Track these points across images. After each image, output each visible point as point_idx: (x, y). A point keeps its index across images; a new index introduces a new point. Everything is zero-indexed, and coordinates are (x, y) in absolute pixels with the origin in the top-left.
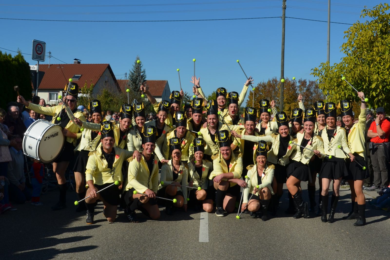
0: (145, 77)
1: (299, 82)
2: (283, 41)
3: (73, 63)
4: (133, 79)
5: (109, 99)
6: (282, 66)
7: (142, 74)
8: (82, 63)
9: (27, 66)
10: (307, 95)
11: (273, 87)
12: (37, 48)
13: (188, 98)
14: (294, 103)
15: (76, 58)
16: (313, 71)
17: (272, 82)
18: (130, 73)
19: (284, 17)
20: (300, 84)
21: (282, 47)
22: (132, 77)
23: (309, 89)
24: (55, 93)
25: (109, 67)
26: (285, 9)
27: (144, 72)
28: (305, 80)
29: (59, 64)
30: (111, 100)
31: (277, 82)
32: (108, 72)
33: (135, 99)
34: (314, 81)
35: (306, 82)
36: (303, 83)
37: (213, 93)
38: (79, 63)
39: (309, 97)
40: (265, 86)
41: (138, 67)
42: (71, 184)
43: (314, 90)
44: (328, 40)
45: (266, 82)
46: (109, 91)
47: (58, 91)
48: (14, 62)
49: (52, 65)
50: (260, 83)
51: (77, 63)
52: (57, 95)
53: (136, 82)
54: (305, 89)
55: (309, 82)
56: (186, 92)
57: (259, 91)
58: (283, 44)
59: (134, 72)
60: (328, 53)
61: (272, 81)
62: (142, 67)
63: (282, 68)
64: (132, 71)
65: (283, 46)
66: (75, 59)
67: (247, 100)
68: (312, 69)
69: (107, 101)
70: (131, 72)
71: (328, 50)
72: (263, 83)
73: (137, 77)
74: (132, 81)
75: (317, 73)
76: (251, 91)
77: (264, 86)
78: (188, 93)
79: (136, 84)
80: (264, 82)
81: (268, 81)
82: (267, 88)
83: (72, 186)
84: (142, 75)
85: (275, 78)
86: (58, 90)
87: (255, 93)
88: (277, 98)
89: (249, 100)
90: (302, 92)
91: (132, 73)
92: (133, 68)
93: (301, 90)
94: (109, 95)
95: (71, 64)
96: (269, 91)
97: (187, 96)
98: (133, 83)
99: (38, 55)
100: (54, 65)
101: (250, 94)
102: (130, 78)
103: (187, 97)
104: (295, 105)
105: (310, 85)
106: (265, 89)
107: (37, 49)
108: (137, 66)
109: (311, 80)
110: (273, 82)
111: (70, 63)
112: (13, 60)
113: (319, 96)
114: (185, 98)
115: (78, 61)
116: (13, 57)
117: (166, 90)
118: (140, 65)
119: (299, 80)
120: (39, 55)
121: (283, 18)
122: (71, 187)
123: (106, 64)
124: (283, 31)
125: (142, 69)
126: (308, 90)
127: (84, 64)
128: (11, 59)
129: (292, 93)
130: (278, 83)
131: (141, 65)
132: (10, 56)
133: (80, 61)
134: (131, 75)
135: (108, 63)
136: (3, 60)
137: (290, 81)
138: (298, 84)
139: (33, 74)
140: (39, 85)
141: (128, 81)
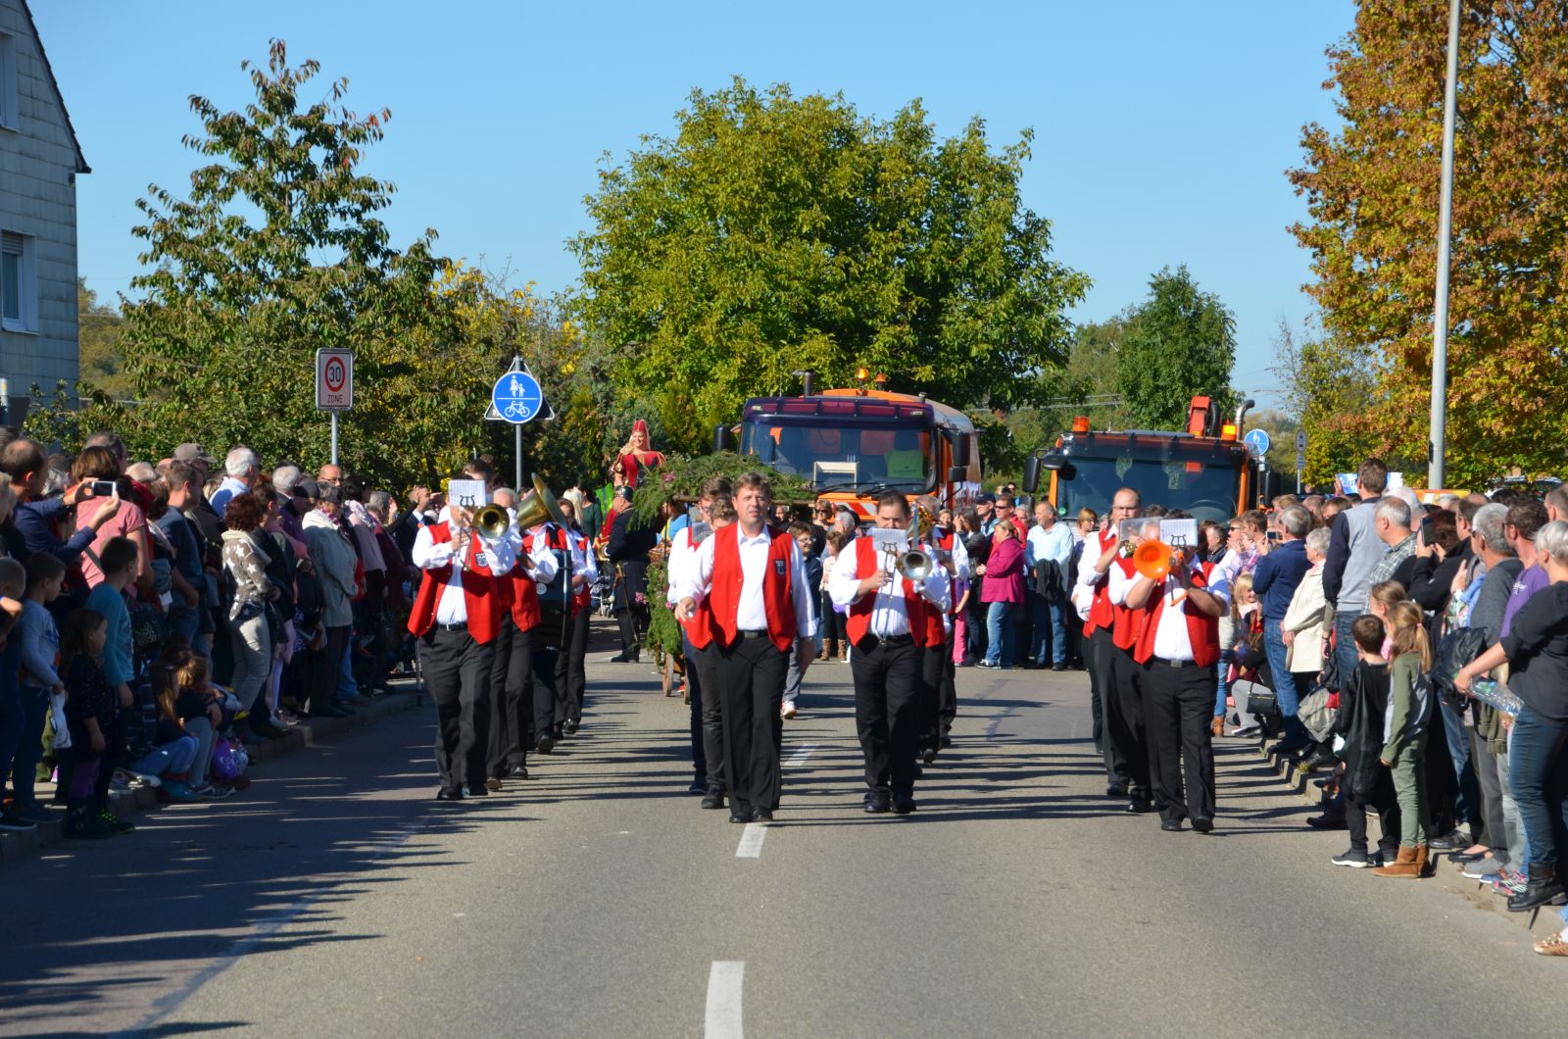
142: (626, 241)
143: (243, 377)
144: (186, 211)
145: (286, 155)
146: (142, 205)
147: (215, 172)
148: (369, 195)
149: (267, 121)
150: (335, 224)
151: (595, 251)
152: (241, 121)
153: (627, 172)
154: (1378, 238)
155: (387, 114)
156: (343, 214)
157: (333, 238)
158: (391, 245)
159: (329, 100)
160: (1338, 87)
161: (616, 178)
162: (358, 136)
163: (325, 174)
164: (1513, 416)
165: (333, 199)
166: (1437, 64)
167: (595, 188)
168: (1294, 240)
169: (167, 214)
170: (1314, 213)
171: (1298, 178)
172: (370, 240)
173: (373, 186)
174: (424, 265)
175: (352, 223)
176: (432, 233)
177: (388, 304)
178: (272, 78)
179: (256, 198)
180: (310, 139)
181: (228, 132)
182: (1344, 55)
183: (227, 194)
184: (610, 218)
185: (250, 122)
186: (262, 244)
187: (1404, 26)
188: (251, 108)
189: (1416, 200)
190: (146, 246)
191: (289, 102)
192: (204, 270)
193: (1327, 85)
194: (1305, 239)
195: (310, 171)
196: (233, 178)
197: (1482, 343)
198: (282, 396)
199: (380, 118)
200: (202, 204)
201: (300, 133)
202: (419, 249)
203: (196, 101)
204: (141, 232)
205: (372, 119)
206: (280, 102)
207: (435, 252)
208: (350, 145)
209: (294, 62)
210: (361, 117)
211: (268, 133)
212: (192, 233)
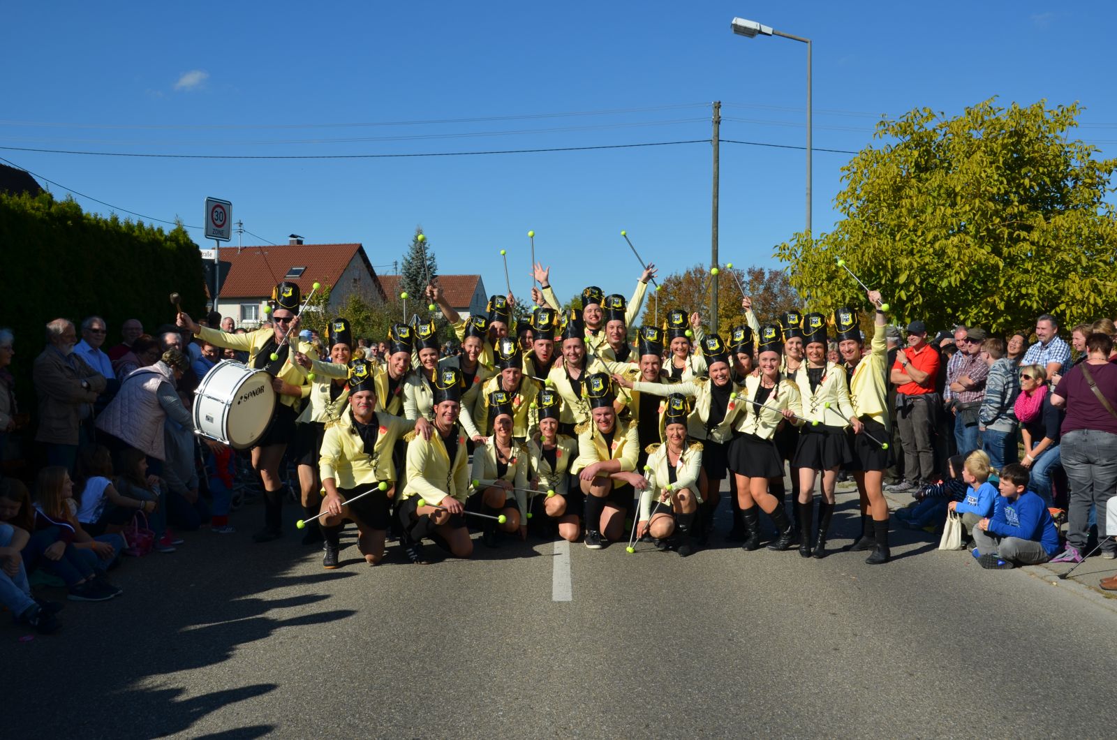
0: (435, 270)
1: (749, 272)
2: (716, 189)
3: (287, 243)
4: (410, 274)
5: (364, 314)
6: (713, 241)
7: (428, 263)
8: (304, 243)
9: (194, 250)
10: (765, 299)
11: (695, 285)
12: (215, 214)
13: (523, 311)
15: (294, 234)
16: (777, 251)
17: (693, 275)
18: (404, 261)
19: (717, 141)
20: (750, 278)
21: (713, 203)
22: (409, 269)
23: (769, 288)
24: (251, 307)
25: (361, 250)
26: (719, 123)
27: (433, 258)
28: (761, 269)
29: (260, 247)
30: (367, 318)
31: (705, 274)
32: (359, 261)
33: (415, 315)
34: (779, 270)
35: (763, 274)
36: (758, 276)
37: (573, 298)
38: (300, 242)
39: (771, 304)
40: (680, 283)
41: (420, 248)
42: (291, 488)
43: (780, 290)
44: (809, 186)
45: (682, 275)
46: (362, 299)
47: (259, 301)
48: (168, 243)
49: (245, 247)
50: (669, 277)
51: (296, 243)
52: (257, 308)
53: (416, 280)
54: (762, 287)
55: (770, 272)
56: (518, 298)
57: (668, 293)
58: (716, 196)
59: (413, 258)
60: (809, 213)
61: (694, 272)
62: (427, 248)
63: (713, 246)
64: (409, 258)
65: (716, 200)
66: (292, 236)
67: (644, 313)
68: (776, 246)
69: (358, 319)
70: (406, 260)
71: (809, 207)
72: (676, 277)
73: (419, 268)
74: (408, 277)
75: (787, 254)
76: (650, 295)
77: (678, 283)
78: (522, 300)
79: (417, 285)
80: (678, 275)
81: (685, 272)
82: (684, 286)
83: (294, 494)
84: (429, 265)
85: (699, 266)
86: (258, 299)
87: (660, 298)
88: (705, 307)
89: (647, 311)
91: (409, 262)
92: (410, 251)
93: (753, 289)
94: (363, 306)
95: (285, 246)
96: (689, 294)
97: (521, 305)
98: (411, 281)
99: (216, 228)
100: (250, 247)
101: (650, 300)
102: (404, 271)
105: (771, 280)
106: (679, 289)
107: (215, 216)
108: (418, 247)
109: (773, 270)
110: (695, 274)
111: (282, 244)
112: (167, 239)
113: (791, 300)
114: (517, 310)
115: (299, 238)
116: (166, 233)
117: (478, 295)
118: (425, 244)
119: (748, 270)
120: (218, 229)
121: (714, 143)
122: (292, 494)
123: (356, 245)
124: (716, 170)
125: (429, 255)
126: (767, 289)
127: (309, 246)
128: (163, 238)
131: (426, 246)
132: (160, 231)
133: (302, 239)
134: (405, 264)
135: (358, 242)
136: (146, 241)
137: (729, 272)
138: (747, 278)
139: (207, 266)
140: (220, 289)
141: (400, 277)
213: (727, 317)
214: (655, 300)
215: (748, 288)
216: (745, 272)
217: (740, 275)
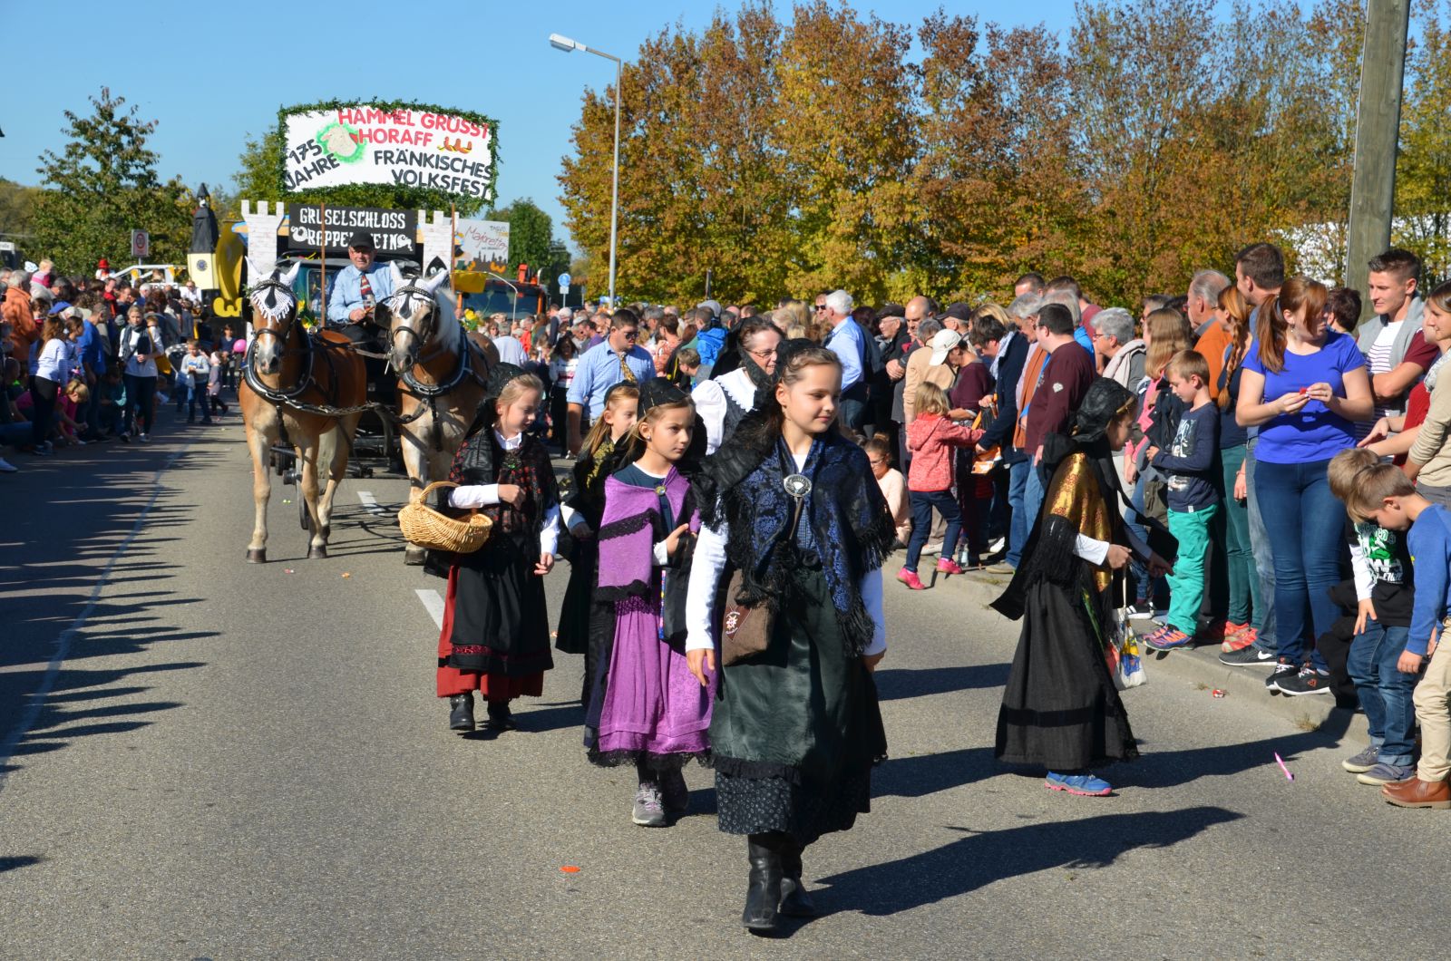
1: (926, 34)
11: (746, 71)
13: (125, 139)
14: (893, 189)
17: (737, 36)
20: (929, 54)
31: (777, 33)
34: (1029, 29)
35: (972, 39)
36: (953, 44)
40: (694, 61)
45: (700, 36)
54: (965, 86)
55: (993, 36)
56: (106, 93)
57: (654, 97)
61: (742, 25)
67: (567, 163)
72: (677, 38)
76: (592, 98)
77: (685, 61)
80: (687, 33)
81: (710, 24)
82: (707, 72)
85: (758, 6)
87: (627, 110)
89: (577, 157)
90: (944, 107)
93: (935, 94)
97: (117, 119)
101: (590, 118)
103: (113, 130)
104: (902, 196)
109: (1010, 26)
110: (745, 33)
114: (103, 136)
119: (922, 25)
126: (983, 95)
129: (879, 112)
130: (782, 37)
137: (861, 30)
138: (918, 54)
142: (258, 176)
143: (93, 239)
144: (63, 162)
145: (109, 139)
146: (42, 158)
147: (78, 145)
148: (149, 158)
149: (100, 123)
150: (133, 171)
151: (245, 180)
152: (89, 124)
153: (261, 143)
154: (591, 205)
155: (157, 122)
156: (137, 167)
157: (132, 177)
158: (159, 181)
159: (130, 115)
160: (575, 142)
161: (254, 146)
162: (143, 132)
163: (129, 148)
164: (643, 280)
165: (132, 160)
166: (612, 137)
167: (245, 151)
168: (559, 203)
169: (54, 163)
170: (567, 193)
171: (559, 178)
172: (147, 179)
173: (151, 155)
174: (175, 190)
175: (141, 171)
176: (179, 177)
177: (158, 208)
178: (103, 104)
179: (97, 158)
180: (121, 132)
181: (82, 128)
182: (578, 129)
183: (82, 156)
184: (251, 166)
185: (93, 123)
186: (99, 179)
187: (600, 119)
188: (93, 117)
189: (606, 191)
190: (44, 177)
191: (111, 116)
192: (72, 189)
193: (571, 141)
194: (564, 203)
195: (120, 146)
196: (84, 148)
197: (633, 250)
198: (111, 248)
199: (153, 124)
200: (71, 160)
201: (116, 129)
202: (173, 184)
203: (67, 113)
204: (41, 171)
205: (150, 125)
206: (107, 115)
207: (181, 184)
208: (140, 136)
209: (113, 98)
210: (144, 123)
211: (101, 128)
212: (65, 172)
213: (850, 181)
214: (610, 120)
215: (920, 88)
216: (914, 32)
217: (895, 41)
